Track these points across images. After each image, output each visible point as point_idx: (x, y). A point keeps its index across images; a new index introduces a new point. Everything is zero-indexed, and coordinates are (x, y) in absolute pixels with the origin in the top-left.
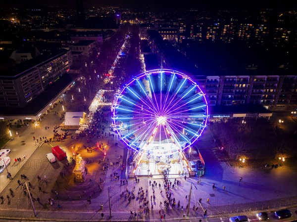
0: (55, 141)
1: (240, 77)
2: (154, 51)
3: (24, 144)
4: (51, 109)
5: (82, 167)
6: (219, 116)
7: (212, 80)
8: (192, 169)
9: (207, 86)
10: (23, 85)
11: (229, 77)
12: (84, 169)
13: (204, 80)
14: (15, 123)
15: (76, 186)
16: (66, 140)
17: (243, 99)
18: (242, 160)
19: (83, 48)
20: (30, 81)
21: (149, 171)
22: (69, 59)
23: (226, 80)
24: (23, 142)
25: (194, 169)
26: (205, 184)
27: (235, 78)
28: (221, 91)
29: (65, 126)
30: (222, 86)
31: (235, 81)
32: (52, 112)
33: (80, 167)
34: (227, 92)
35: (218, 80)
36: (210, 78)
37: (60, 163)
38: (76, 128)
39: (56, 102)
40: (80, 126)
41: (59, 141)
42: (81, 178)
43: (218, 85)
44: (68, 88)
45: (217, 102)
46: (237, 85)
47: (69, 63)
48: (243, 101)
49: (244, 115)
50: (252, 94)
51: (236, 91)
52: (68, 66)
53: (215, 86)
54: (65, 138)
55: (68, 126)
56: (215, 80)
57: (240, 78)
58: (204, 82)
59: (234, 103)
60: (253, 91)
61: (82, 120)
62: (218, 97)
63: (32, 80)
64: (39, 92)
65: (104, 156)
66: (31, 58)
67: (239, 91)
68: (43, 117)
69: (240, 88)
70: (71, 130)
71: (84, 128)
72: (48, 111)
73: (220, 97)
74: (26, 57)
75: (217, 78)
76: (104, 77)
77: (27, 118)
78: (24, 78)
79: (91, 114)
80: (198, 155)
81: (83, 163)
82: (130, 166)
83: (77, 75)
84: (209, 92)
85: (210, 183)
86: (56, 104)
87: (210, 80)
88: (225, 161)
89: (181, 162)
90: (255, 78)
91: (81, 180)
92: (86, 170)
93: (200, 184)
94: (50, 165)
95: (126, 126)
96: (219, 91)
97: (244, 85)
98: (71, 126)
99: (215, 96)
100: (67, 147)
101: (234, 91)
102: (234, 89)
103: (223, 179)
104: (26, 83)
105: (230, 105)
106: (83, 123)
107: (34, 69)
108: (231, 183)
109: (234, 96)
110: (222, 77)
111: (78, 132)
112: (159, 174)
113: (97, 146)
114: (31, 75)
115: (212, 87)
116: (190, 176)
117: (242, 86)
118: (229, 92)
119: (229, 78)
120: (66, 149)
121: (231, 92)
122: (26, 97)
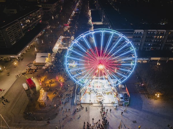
0: (29, 74)
1: (159, 30)
2: (98, 8)
3: (9, 75)
4: (28, 49)
5: (44, 97)
6: (141, 59)
7: (138, 32)
8: (120, 100)
9: (134, 37)
10: (8, 34)
11: (150, 30)
12: (46, 98)
13: (132, 33)
14: (5, 59)
15: (41, 110)
16: (36, 73)
17: (159, 46)
18: (157, 95)
19: (51, 6)
20: (13, 31)
21: (90, 101)
22: (41, 13)
23: (148, 33)
24: (9, 73)
25: (122, 100)
26: (129, 112)
27: (155, 31)
28: (143, 40)
29: (36, 63)
30: (145, 37)
31: (155, 34)
32: (29, 51)
33: (42, 97)
34: (148, 41)
35: (143, 33)
36: (136, 31)
37: (31, 90)
38: (43, 65)
39: (32, 44)
40: (46, 64)
41: (32, 74)
42: (44, 104)
43: (142, 37)
44: (40, 35)
45: (140, 48)
46: (156, 37)
47: (41, 16)
48: (158, 48)
49: (159, 59)
50: (166, 43)
51: (154, 41)
52: (40, 18)
53: (139, 37)
54: (36, 71)
55: (38, 63)
56: (140, 33)
57: (159, 32)
58: (132, 34)
59: (152, 49)
60: (167, 41)
61: (47, 59)
62: (141, 44)
63: (15, 29)
64: (20, 37)
65: (61, 86)
66: (17, 12)
67: (157, 41)
68: (22, 55)
69: (158, 39)
70: (40, 65)
71: (48, 65)
72: (26, 51)
73: (143, 44)
74: (13, 11)
75: (142, 31)
76: (64, 26)
77: (11, 57)
78: (9, 29)
79: (54, 54)
80: (125, 89)
81: (45, 94)
82: (78, 96)
83: (47, 25)
84: (135, 41)
85: (133, 111)
86: (32, 46)
87: (137, 33)
88: (144, 94)
89: (113, 94)
90: (170, 32)
91: (43, 105)
92: (48, 98)
93: (126, 112)
94: (25, 92)
95: (76, 64)
96: (142, 41)
97: (161, 37)
98: (40, 63)
99: (139, 44)
100: (37, 78)
101: (153, 41)
102: (153, 39)
103: (143, 109)
104: (11, 32)
105: (149, 50)
106: (48, 61)
107: (16, 21)
108: (148, 112)
109: (153, 44)
110: (146, 30)
111: (44, 68)
112: (97, 102)
113: (56, 78)
114: (14, 26)
115: (138, 38)
116: (119, 105)
117: (159, 37)
118: (149, 42)
119: (151, 32)
120: (36, 80)
121: (151, 41)
122: (11, 41)
